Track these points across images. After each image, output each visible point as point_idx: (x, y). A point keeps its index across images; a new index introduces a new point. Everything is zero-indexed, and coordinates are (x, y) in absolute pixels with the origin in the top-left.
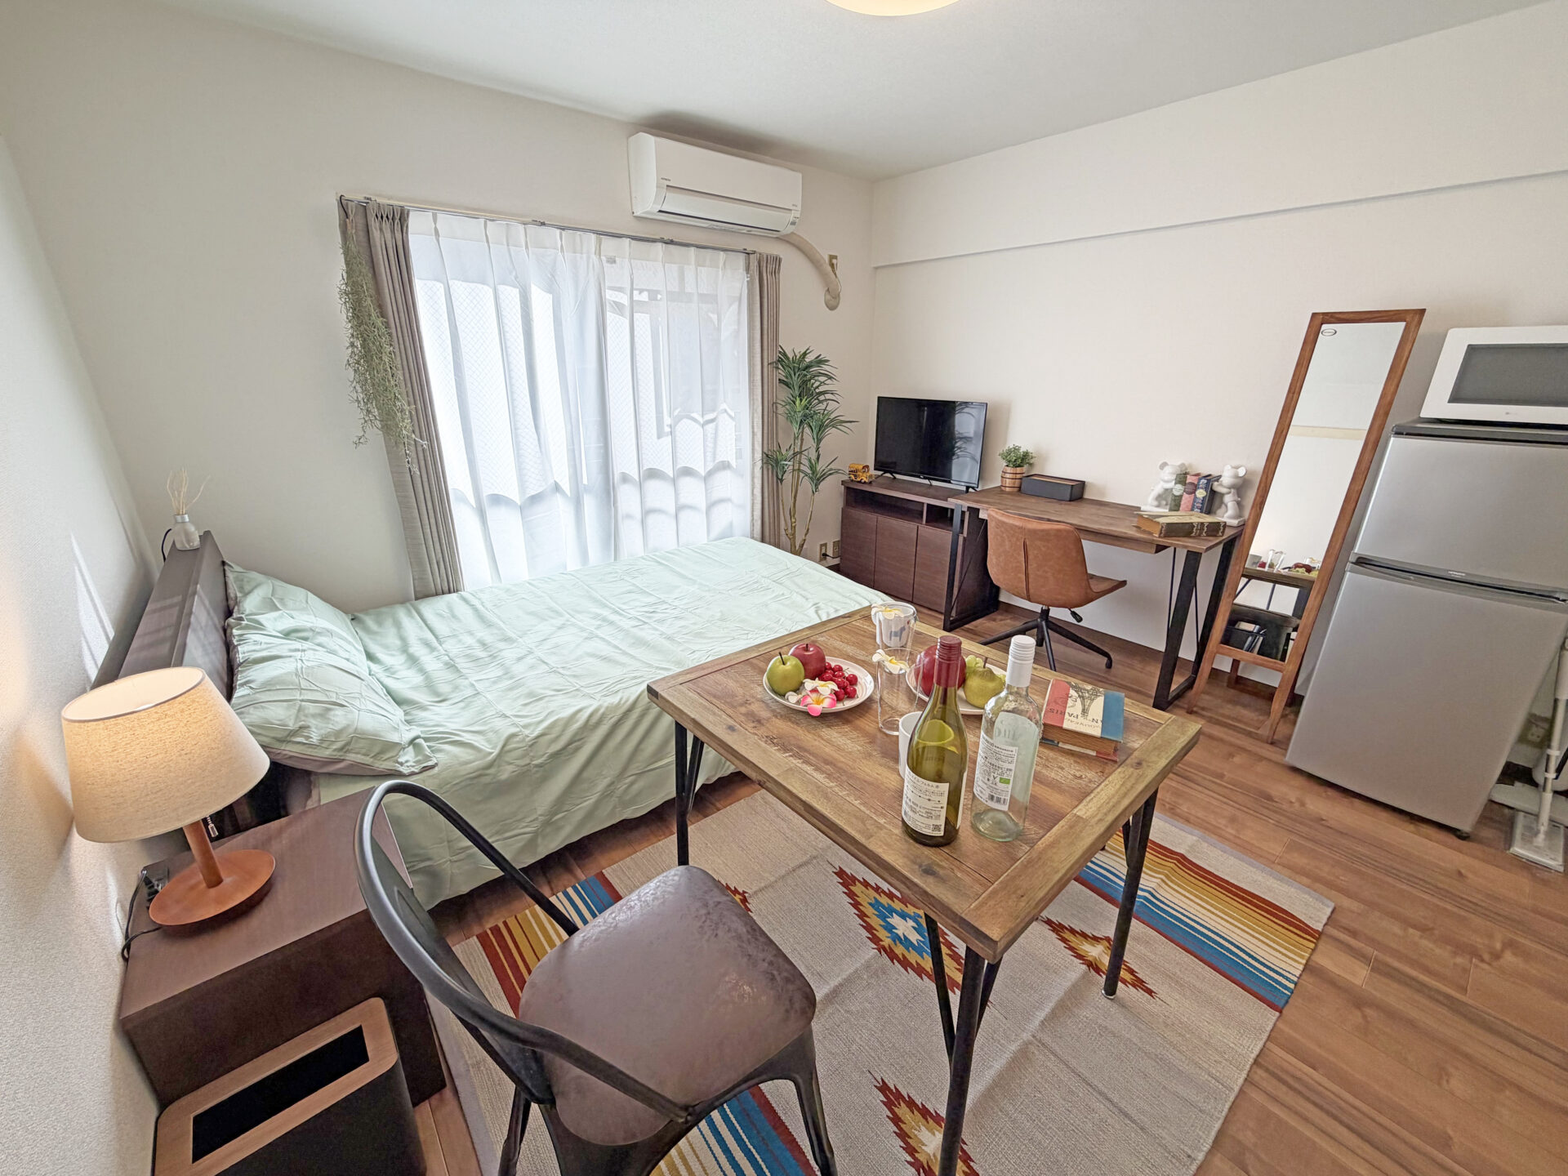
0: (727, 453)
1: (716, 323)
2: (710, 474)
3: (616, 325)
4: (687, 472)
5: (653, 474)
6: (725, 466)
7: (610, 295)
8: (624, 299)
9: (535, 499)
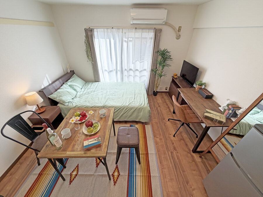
0: (146, 68)
1: (145, 43)
2: (141, 71)
3: (125, 44)
4: (137, 70)
5: (131, 70)
6: (145, 70)
7: (124, 39)
8: (127, 40)
9: (111, 71)
